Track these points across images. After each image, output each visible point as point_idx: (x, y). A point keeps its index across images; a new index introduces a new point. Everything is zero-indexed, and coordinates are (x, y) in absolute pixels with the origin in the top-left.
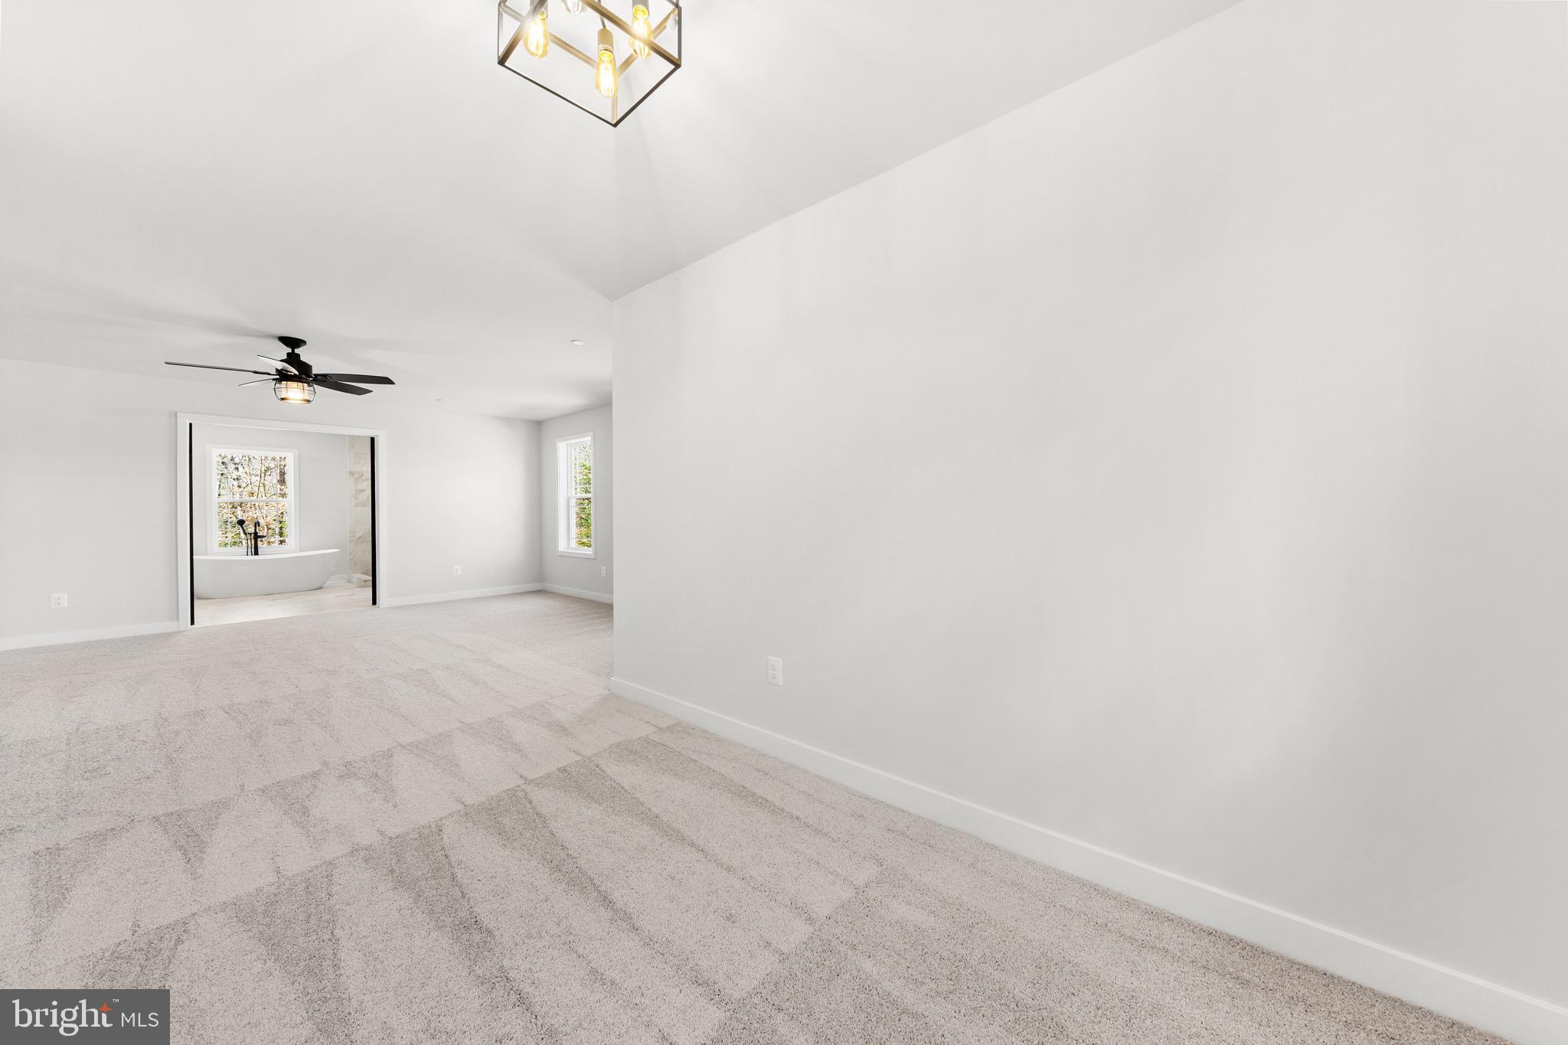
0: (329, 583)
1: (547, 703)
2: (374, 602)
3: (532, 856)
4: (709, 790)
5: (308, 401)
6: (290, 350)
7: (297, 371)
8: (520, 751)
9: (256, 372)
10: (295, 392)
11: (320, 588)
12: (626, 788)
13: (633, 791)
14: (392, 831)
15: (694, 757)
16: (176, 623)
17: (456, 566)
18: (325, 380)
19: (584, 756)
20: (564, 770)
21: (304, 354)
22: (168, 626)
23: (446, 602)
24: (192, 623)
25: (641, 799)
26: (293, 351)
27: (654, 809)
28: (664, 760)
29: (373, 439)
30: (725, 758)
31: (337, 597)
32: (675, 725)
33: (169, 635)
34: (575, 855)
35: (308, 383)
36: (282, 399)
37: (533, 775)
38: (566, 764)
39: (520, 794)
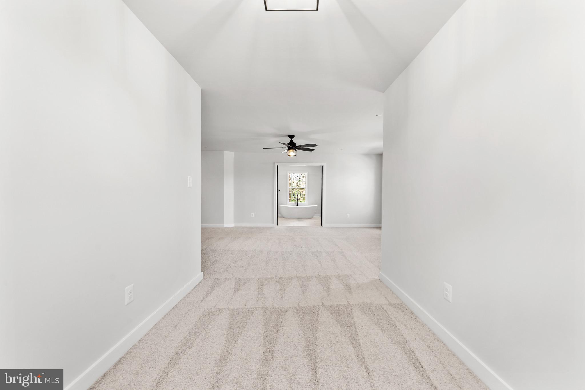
0: (314, 217)
1: (351, 275)
2: (322, 225)
3: (304, 336)
4: (393, 345)
5: (295, 155)
6: (291, 139)
7: (292, 146)
8: (329, 292)
9: (282, 148)
10: (292, 153)
11: (312, 218)
12: (356, 325)
13: (358, 327)
14: (276, 306)
15: (397, 324)
16: (273, 224)
17: (347, 214)
18: (300, 148)
19: (349, 303)
20: (338, 306)
21: (295, 140)
22: (271, 225)
23: (336, 227)
24: (277, 225)
25: (358, 333)
26: (292, 139)
27: (360, 340)
28: (381, 319)
29: (322, 167)
30: (414, 331)
31: (314, 221)
32: (398, 304)
33: (271, 228)
34: (318, 344)
35: (295, 149)
36: (289, 156)
37: (326, 303)
38: (340, 304)
39: (317, 309)
